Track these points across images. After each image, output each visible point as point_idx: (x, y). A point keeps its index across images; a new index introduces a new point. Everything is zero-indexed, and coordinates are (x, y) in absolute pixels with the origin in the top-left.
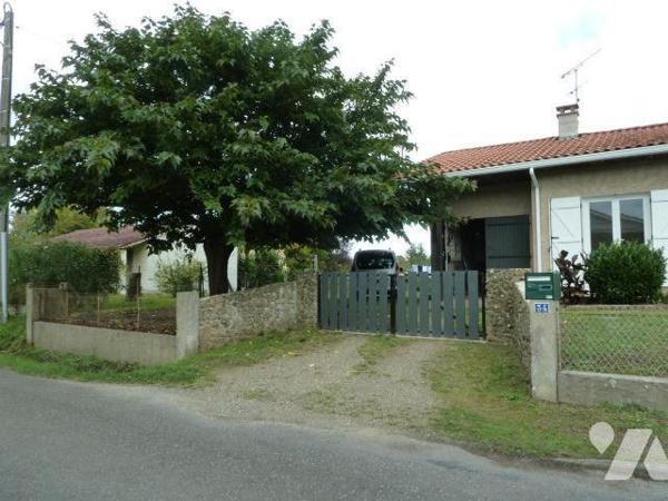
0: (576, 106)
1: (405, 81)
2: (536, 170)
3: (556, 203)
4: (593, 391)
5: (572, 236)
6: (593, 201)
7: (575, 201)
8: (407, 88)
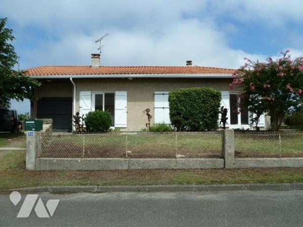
0: (99, 55)
1: (11, 30)
2: (73, 79)
3: (82, 93)
4: (48, 165)
5: (87, 106)
6: (97, 93)
7: (89, 93)
8: (13, 34)
